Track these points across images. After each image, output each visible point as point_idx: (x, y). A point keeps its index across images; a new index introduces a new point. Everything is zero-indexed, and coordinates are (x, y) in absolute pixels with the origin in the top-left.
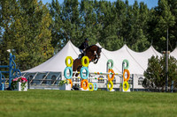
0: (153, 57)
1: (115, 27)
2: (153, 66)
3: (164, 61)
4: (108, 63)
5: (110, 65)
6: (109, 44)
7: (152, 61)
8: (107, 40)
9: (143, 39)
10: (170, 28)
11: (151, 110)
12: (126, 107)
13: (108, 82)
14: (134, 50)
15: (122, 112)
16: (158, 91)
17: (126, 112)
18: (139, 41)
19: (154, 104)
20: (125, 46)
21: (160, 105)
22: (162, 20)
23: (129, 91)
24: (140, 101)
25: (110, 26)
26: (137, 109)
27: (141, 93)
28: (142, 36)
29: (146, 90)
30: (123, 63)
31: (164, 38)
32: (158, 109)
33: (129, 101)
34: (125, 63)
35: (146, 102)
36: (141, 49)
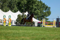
0: (19, 14)
1: (6, 4)
2: (19, 18)
3: (23, 16)
4: (4, 16)
5: (4, 17)
6: (4, 10)
7: (19, 16)
8: (4, 8)
9: (16, 8)
10: (25, 5)
11: (18, 32)
12: (9, 31)
13: (4, 23)
14: (13, 12)
15: (8, 33)
16: (21, 26)
17: (9, 33)
18: (14, 9)
19: (19, 30)
20: (10, 11)
21: (21, 30)
22: (22, 2)
23: (11, 26)
24: (14, 29)
25: (5, 3)
26: (13, 32)
27: (15, 26)
28: (16, 7)
29: (17, 26)
30: (9, 16)
31: (23, 8)
32: (20, 32)
33: (11, 29)
34: (10, 16)
35: (16, 30)
36: (15, 12)
